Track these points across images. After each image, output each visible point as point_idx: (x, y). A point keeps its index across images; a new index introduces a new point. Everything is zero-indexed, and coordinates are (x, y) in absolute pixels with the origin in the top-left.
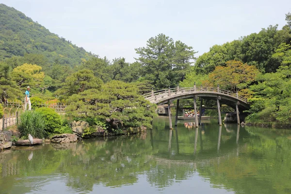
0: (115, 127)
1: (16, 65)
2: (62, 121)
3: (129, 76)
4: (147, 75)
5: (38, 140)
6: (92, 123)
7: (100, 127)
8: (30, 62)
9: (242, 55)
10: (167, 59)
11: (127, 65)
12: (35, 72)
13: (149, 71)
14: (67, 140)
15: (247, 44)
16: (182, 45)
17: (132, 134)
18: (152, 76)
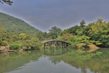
0: (33, 48)
1: (20, 34)
2: (20, 47)
3: (47, 36)
4: (51, 36)
5: (14, 50)
6: (28, 47)
7: (30, 48)
8: (23, 33)
9: (70, 32)
10: (56, 32)
11: (47, 34)
12: (24, 35)
13: (52, 35)
14: (20, 50)
15: (71, 29)
16: (60, 29)
17: (37, 49)
18: (52, 36)
